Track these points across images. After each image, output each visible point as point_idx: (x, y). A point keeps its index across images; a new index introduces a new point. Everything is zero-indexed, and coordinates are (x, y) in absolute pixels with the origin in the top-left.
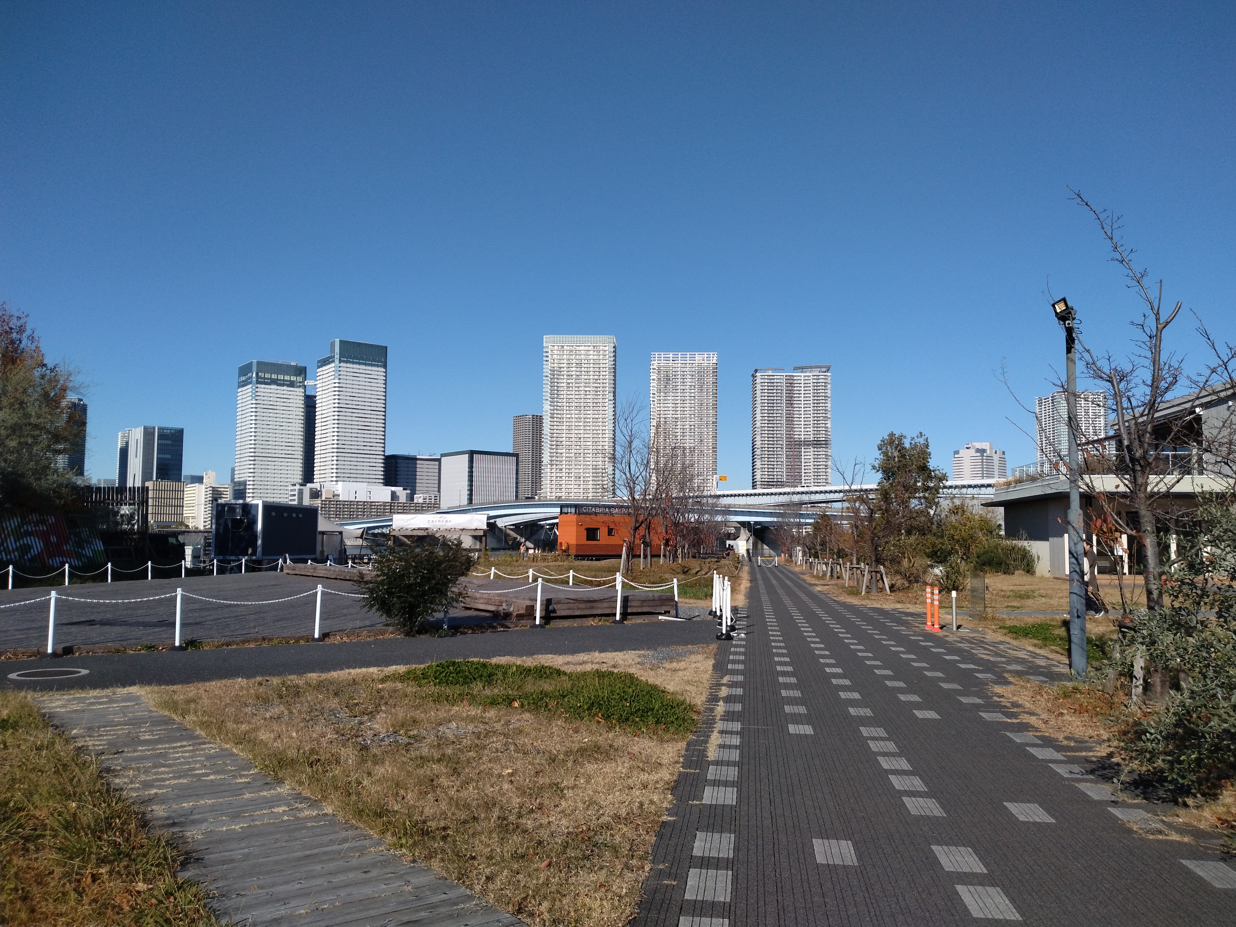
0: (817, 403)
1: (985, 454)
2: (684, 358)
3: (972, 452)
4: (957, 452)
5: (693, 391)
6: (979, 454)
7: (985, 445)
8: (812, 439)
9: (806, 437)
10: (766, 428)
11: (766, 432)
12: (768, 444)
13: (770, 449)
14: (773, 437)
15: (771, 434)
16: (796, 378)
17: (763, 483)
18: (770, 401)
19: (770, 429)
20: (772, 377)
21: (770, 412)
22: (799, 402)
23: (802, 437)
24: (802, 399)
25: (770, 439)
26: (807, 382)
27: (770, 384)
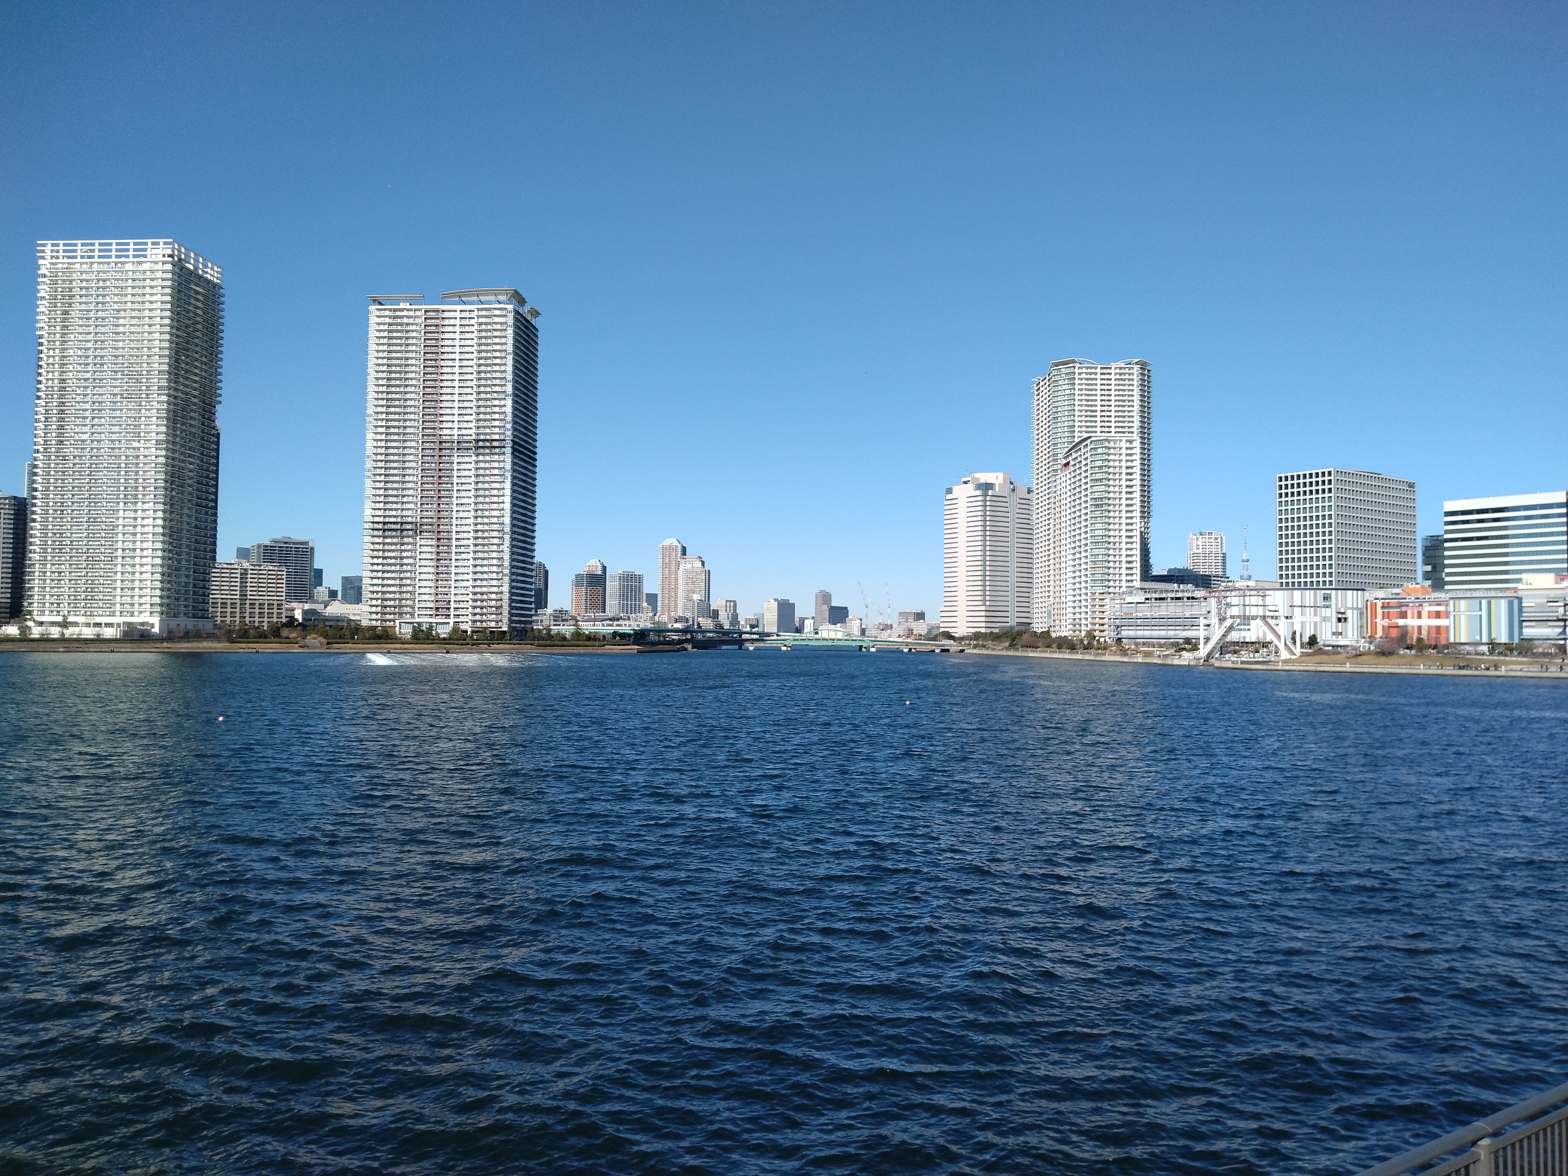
0: (486, 366)
5: (121, 321)
7: (995, 478)
8: (474, 437)
9: (463, 432)
10: (384, 416)
11: (384, 423)
12: (387, 448)
13: (392, 458)
14: (398, 434)
15: (394, 427)
16: (447, 314)
17: (376, 526)
18: (394, 362)
19: (393, 417)
20: (398, 313)
21: (393, 382)
22: (450, 363)
23: (456, 432)
24: (457, 356)
25: (393, 437)
26: (467, 322)
27: (394, 327)
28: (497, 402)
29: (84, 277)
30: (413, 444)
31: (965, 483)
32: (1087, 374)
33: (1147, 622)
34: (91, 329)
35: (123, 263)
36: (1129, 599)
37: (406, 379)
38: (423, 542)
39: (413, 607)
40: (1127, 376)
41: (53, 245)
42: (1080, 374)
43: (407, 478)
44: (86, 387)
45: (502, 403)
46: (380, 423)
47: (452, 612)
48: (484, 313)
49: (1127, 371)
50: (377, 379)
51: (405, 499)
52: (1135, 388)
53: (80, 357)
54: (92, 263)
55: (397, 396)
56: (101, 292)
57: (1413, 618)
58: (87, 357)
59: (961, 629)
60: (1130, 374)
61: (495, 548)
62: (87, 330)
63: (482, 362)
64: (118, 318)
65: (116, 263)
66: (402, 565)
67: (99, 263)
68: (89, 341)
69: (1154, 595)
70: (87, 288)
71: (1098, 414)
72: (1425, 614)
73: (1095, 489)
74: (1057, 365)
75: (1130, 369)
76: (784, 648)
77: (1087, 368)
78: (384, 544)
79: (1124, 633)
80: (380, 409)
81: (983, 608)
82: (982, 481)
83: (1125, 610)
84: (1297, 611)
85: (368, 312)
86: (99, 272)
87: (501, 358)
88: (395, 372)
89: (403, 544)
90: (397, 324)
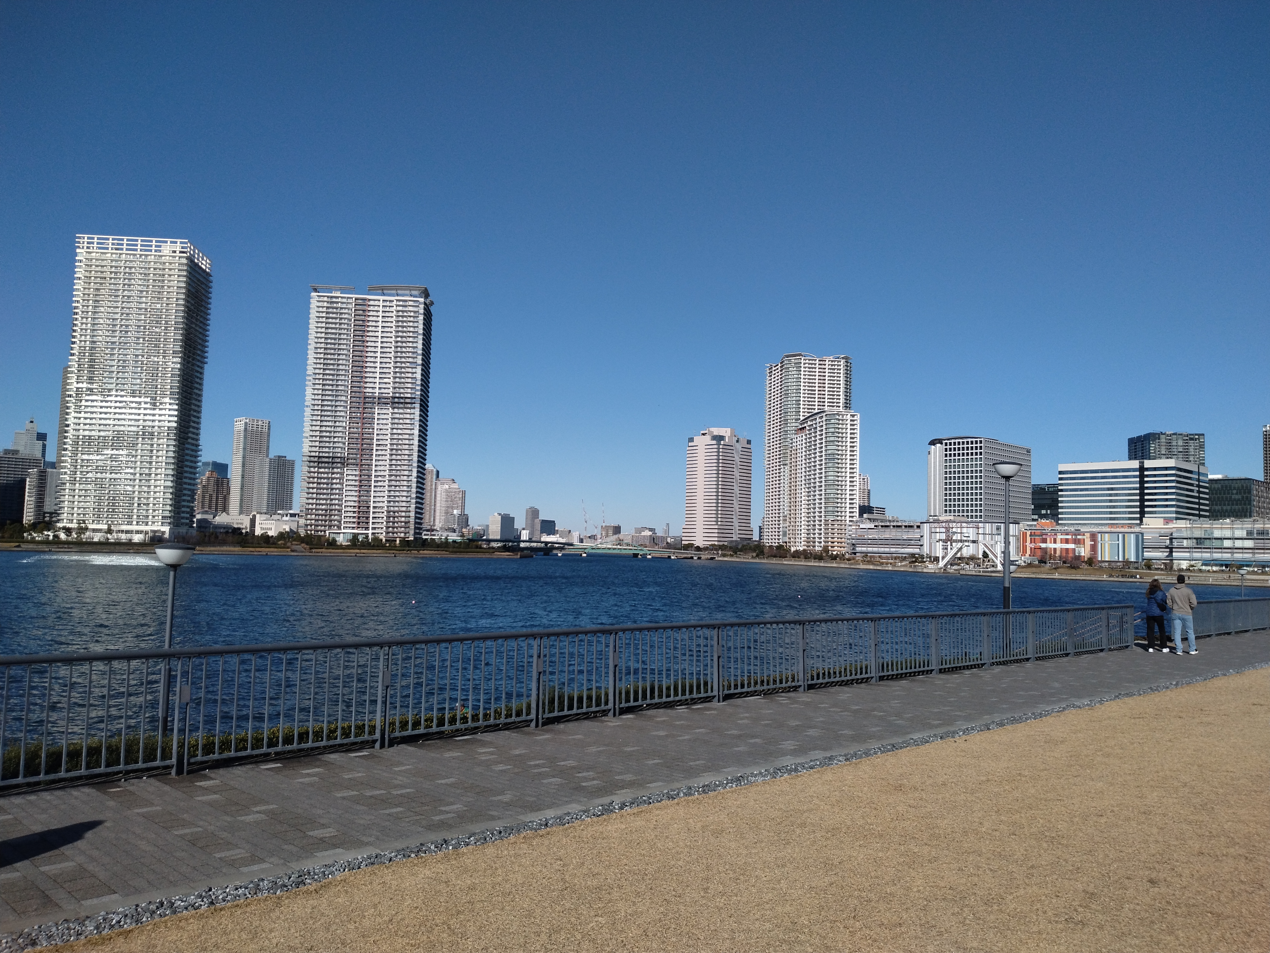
0: (402, 342)
1: (722, 442)
2: (132, 247)
3: (707, 439)
4: (692, 440)
5: (144, 300)
6: (714, 442)
7: (725, 432)
8: (391, 395)
9: (383, 391)
10: (321, 376)
11: (321, 382)
12: (323, 400)
13: (326, 408)
14: (332, 390)
15: (329, 385)
16: (372, 303)
17: (312, 459)
18: (330, 336)
19: (328, 377)
20: (334, 300)
21: (329, 351)
22: (374, 339)
23: (377, 391)
24: (379, 334)
25: (327, 393)
26: (388, 309)
27: (330, 310)
28: (410, 370)
29: (114, 264)
30: (343, 398)
31: (703, 434)
32: (809, 364)
33: (874, 542)
34: (119, 304)
35: (146, 256)
36: (862, 526)
37: (339, 349)
38: (349, 472)
39: (340, 522)
40: (836, 367)
41: (88, 238)
42: (804, 364)
43: (337, 424)
44: (113, 349)
45: (414, 370)
46: (317, 382)
47: (371, 526)
48: (401, 303)
49: (836, 363)
50: (316, 348)
51: (336, 440)
52: (841, 375)
53: (109, 325)
54: (121, 254)
55: (332, 362)
56: (127, 276)
57: (1051, 543)
58: (114, 325)
59: (699, 542)
60: (838, 365)
61: (405, 478)
62: (115, 304)
63: (399, 339)
64: (141, 297)
65: (141, 255)
66: (332, 489)
67: (126, 254)
68: (117, 313)
69: (881, 524)
70: (116, 273)
71: (817, 392)
72: (1058, 540)
73: (829, 447)
74: (787, 356)
75: (838, 362)
76: (584, 555)
77: (809, 360)
78: (318, 473)
79: (858, 549)
80: (317, 371)
81: (716, 527)
82: (715, 433)
83: (859, 533)
84: (981, 537)
85: (310, 298)
86: (126, 261)
87: (414, 337)
88: (331, 344)
89: (333, 473)
90: (333, 308)
